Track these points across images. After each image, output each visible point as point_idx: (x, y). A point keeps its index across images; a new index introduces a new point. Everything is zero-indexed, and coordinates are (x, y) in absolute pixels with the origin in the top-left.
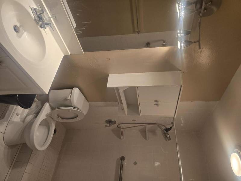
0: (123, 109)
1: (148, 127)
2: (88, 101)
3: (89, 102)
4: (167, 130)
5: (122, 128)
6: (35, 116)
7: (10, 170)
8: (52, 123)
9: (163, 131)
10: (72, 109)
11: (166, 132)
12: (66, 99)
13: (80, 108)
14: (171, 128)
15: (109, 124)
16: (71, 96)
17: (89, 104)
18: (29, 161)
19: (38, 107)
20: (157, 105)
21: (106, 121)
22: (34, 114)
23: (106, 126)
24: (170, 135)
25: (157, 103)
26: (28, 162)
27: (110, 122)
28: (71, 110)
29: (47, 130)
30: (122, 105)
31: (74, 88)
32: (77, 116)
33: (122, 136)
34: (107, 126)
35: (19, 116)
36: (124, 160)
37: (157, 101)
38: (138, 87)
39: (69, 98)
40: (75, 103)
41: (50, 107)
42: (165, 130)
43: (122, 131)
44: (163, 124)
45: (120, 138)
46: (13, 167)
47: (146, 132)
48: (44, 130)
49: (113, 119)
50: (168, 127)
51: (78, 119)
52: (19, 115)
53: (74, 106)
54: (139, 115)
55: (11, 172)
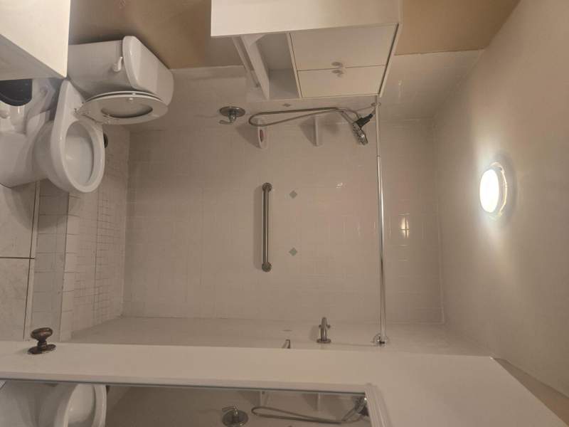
0: (258, 85)
1: (319, 117)
2: (168, 68)
3: (172, 70)
4: (362, 122)
5: (260, 125)
6: (46, 115)
7: (35, 233)
8: (95, 129)
9: (353, 124)
10: (134, 95)
11: (357, 127)
12: (112, 71)
13: (154, 90)
14: (371, 116)
15: (230, 118)
16: (123, 60)
17: (174, 75)
18: (70, 212)
19: (46, 92)
20: (338, 72)
21: (221, 110)
22: (42, 111)
23: (222, 122)
24: (367, 133)
25: (338, 69)
26: (67, 215)
27: (231, 112)
28: (131, 99)
29: (87, 146)
30: (252, 72)
31: (125, 38)
32: (150, 110)
33: (261, 140)
34: (226, 123)
35: (9, 117)
36: (270, 190)
37: (338, 64)
38: (290, 33)
39: (119, 68)
40: (137, 78)
41: (77, 92)
42: (356, 122)
43: (261, 131)
44: (352, 109)
45: (259, 146)
46: (38, 227)
47: (314, 126)
48: (80, 146)
49: (238, 106)
50: (364, 114)
51: (154, 115)
52: (7, 116)
53: (136, 88)
54: (298, 97)
55: (37, 236)
